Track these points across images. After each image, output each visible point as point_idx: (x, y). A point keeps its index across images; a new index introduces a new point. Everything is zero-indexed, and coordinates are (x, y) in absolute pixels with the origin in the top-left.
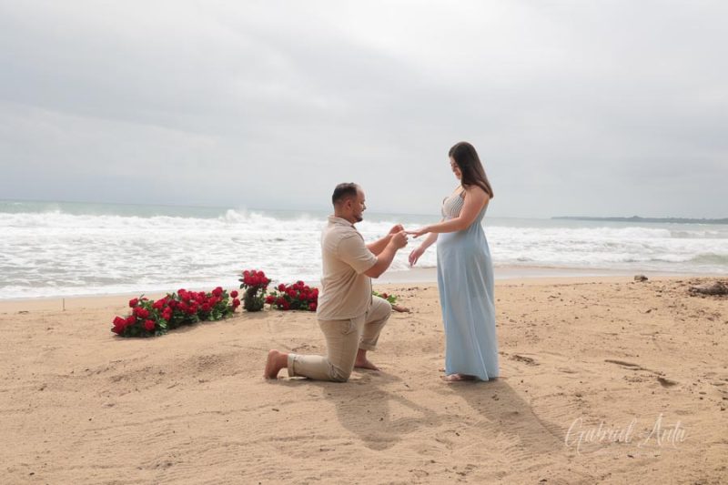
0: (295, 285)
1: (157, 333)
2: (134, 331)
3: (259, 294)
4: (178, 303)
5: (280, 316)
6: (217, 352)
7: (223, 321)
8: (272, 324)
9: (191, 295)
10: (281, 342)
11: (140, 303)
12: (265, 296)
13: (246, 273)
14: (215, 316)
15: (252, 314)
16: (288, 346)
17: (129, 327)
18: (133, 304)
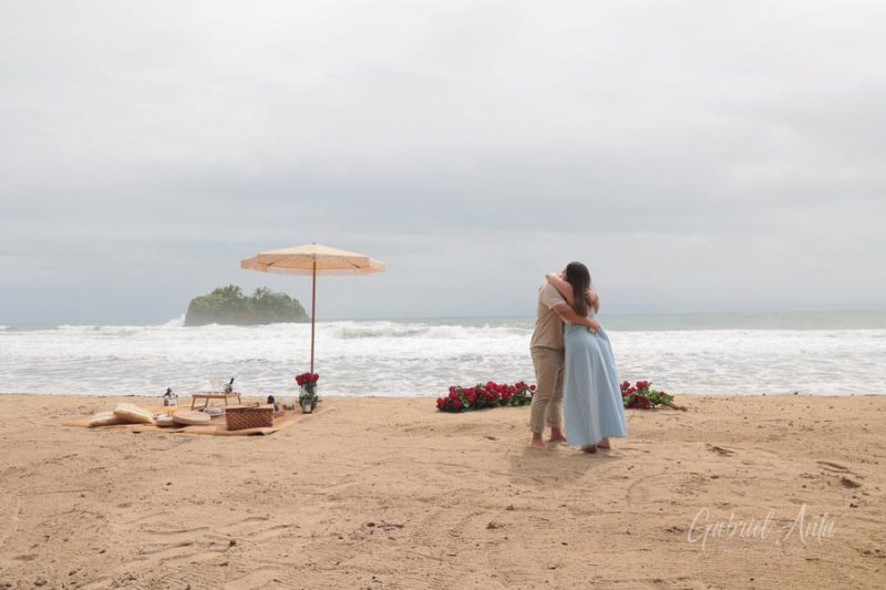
1: (462, 410)
2: (448, 408)
4: (482, 391)
6: (478, 423)
11: (456, 389)
14: (513, 403)
17: (445, 405)
18: (451, 389)
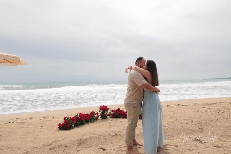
0: (117, 110)
1: (71, 128)
2: (64, 128)
3: (105, 113)
4: (78, 118)
5: (112, 121)
6: (87, 137)
7: (93, 123)
8: (108, 124)
9: (83, 115)
10: (109, 132)
11: (67, 118)
12: (107, 113)
13: (101, 106)
14: (91, 121)
15: (103, 120)
16: (111, 134)
17: (63, 127)
